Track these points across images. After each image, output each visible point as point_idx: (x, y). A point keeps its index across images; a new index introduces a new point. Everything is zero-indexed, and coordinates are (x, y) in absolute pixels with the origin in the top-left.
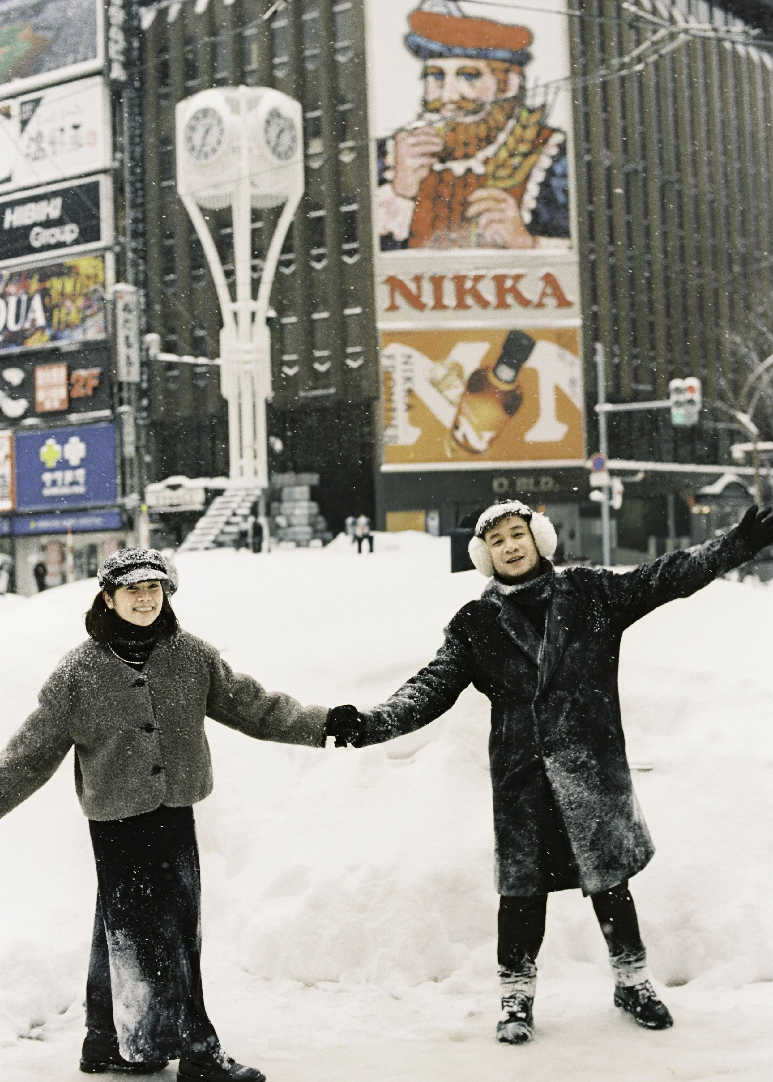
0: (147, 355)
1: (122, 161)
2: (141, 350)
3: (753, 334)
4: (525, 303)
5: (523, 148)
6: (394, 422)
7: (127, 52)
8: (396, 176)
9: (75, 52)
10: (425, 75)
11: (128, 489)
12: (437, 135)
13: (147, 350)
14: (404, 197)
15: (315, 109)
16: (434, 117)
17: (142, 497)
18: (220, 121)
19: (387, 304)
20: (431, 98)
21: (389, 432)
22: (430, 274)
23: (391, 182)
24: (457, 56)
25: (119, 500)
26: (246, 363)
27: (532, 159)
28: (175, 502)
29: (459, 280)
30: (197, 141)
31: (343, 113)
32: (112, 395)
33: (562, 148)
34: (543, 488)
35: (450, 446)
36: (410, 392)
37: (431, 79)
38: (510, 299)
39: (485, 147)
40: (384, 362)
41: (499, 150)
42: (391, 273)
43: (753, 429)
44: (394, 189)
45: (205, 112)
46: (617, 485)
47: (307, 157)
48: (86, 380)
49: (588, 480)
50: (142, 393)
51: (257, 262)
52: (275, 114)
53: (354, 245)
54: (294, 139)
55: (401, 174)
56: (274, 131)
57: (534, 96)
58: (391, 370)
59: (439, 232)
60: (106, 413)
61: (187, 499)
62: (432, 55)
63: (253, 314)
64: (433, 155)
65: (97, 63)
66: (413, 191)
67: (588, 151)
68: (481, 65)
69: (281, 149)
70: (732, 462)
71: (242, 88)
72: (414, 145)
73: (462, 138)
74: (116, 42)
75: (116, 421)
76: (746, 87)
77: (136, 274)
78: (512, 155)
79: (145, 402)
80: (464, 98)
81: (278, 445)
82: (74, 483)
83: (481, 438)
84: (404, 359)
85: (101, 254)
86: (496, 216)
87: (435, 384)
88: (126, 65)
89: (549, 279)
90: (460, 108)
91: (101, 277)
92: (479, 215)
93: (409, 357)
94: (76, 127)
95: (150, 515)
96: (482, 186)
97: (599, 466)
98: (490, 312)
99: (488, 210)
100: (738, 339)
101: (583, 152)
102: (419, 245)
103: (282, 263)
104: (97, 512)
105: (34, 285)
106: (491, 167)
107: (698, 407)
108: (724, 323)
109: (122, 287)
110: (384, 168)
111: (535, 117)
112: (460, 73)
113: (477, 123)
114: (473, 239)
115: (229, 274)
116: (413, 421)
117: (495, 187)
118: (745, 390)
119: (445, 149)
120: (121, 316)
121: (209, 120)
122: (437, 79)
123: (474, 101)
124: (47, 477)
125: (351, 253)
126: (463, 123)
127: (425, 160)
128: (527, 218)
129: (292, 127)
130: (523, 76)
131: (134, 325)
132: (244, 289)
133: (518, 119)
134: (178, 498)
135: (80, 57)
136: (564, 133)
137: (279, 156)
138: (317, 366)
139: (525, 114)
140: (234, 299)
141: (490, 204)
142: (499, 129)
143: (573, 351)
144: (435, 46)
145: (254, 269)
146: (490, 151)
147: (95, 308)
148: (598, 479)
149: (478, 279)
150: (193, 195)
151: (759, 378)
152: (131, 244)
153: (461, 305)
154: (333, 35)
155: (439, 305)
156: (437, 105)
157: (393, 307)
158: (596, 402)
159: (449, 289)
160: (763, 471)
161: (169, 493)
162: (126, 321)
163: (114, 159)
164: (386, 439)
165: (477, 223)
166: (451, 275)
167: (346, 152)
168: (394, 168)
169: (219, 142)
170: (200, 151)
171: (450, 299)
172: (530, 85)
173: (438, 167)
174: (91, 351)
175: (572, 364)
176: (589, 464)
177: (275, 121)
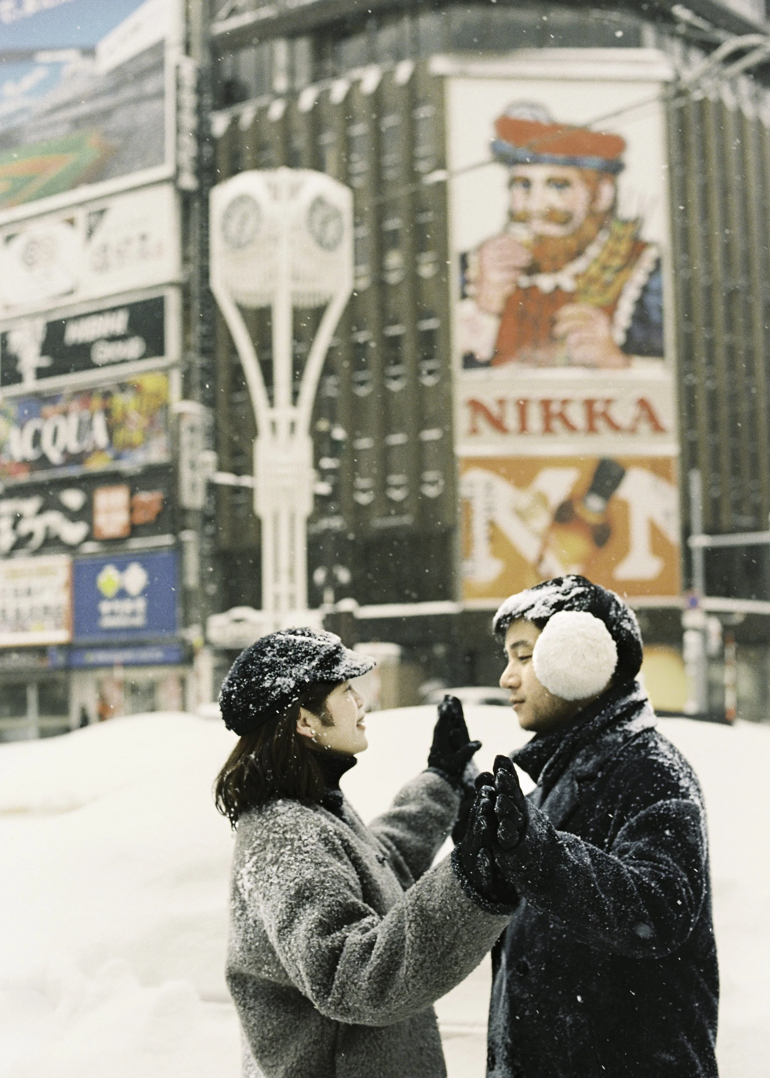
1: (190, 275)
4: (615, 427)
5: (616, 262)
6: (473, 554)
7: (198, 159)
8: (479, 292)
10: (511, 184)
11: (190, 619)
14: (488, 313)
16: (520, 228)
18: (258, 209)
19: (468, 428)
20: (517, 208)
21: (468, 566)
22: (515, 397)
23: (475, 298)
24: (546, 164)
25: (179, 633)
27: (625, 275)
29: (546, 404)
32: (174, 520)
33: (658, 263)
36: (492, 524)
37: (517, 189)
38: (600, 424)
39: (574, 261)
40: (464, 491)
41: (590, 264)
42: (474, 395)
44: (477, 305)
45: (242, 199)
46: (714, 626)
48: (148, 504)
49: (680, 620)
50: (207, 520)
53: (433, 364)
55: (485, 290)
56: (318, 219)
57: (628, 207)
58: (471, 500)
59: (525, 352)
60: (169, 539)
62: (518, 162)
63: (292, 425)
64: (519, 268)
65: (166, 170)
66: (498, 307)
67: (686, 267)
68: (570, 173)
69: (326, 239)
72: (499, 259)
73: (550, 252)
75: (179, 548)
77: (203, 392)
78: (604, 270)
79: (210, 529)
80: (553, 209)
82: (133, 614)
84: (485, 488)
85: (165, 372)
86: (586, 336)
87: (519, 514)
88: (197, 174)
89: (643, 404)
92: (568, 333)
93: (491, 484)
94: (144, 237)
96: (571, 303)
97: (694, 604)
98: (578, 437)
99: (577, 329)
101: (680, 266)
102: (502, 365)
105: (97, 403)
106: (583, 283)
109: (188, 404)
110: (465, 282)
111: (629, 231)
112: (550, 182)
113: (568, 235)
114: (562, 358)
116: (494, 553)
117: (587, 304)
119: (532, 261)
120: (185, 437)
121: (246, 209)
122: (523, 189)
123: (563, 211)
124: (105, 607)
126: (552, 235)
127: (511, 275)
128: (620, 337)
129: (339, 216)
130: (615, 187)
131: (198, 447)
133: (610, 232)
136: (660, 248)
137: (325, 248)
138: (392, 494)
139: (617, 226)
141: (579, 322)
142: (589, 241)
143: (668, 481)
146: (579, 265)
147: (159, 428)
148: (692, 619)
149: (566, 402)
152: (198, 361)
153: (548, 429)
155: (523, 428)
156: (524, 215)
157: (474, 431)
158: (692, 536)
159: (534, 412)
161: (233, 626)
162: (191, 441)
163: (183, 272)
164: (465, 573)
165: (565, 343)
166: (536, 399)
167: (426, 266)
168: (477, 282)
169: (256, 232)
171: (535, 423)
173: (524, 281)
174: (153, 473)
175: (666, 495)
176: (682, 603)
177: (319, 210)
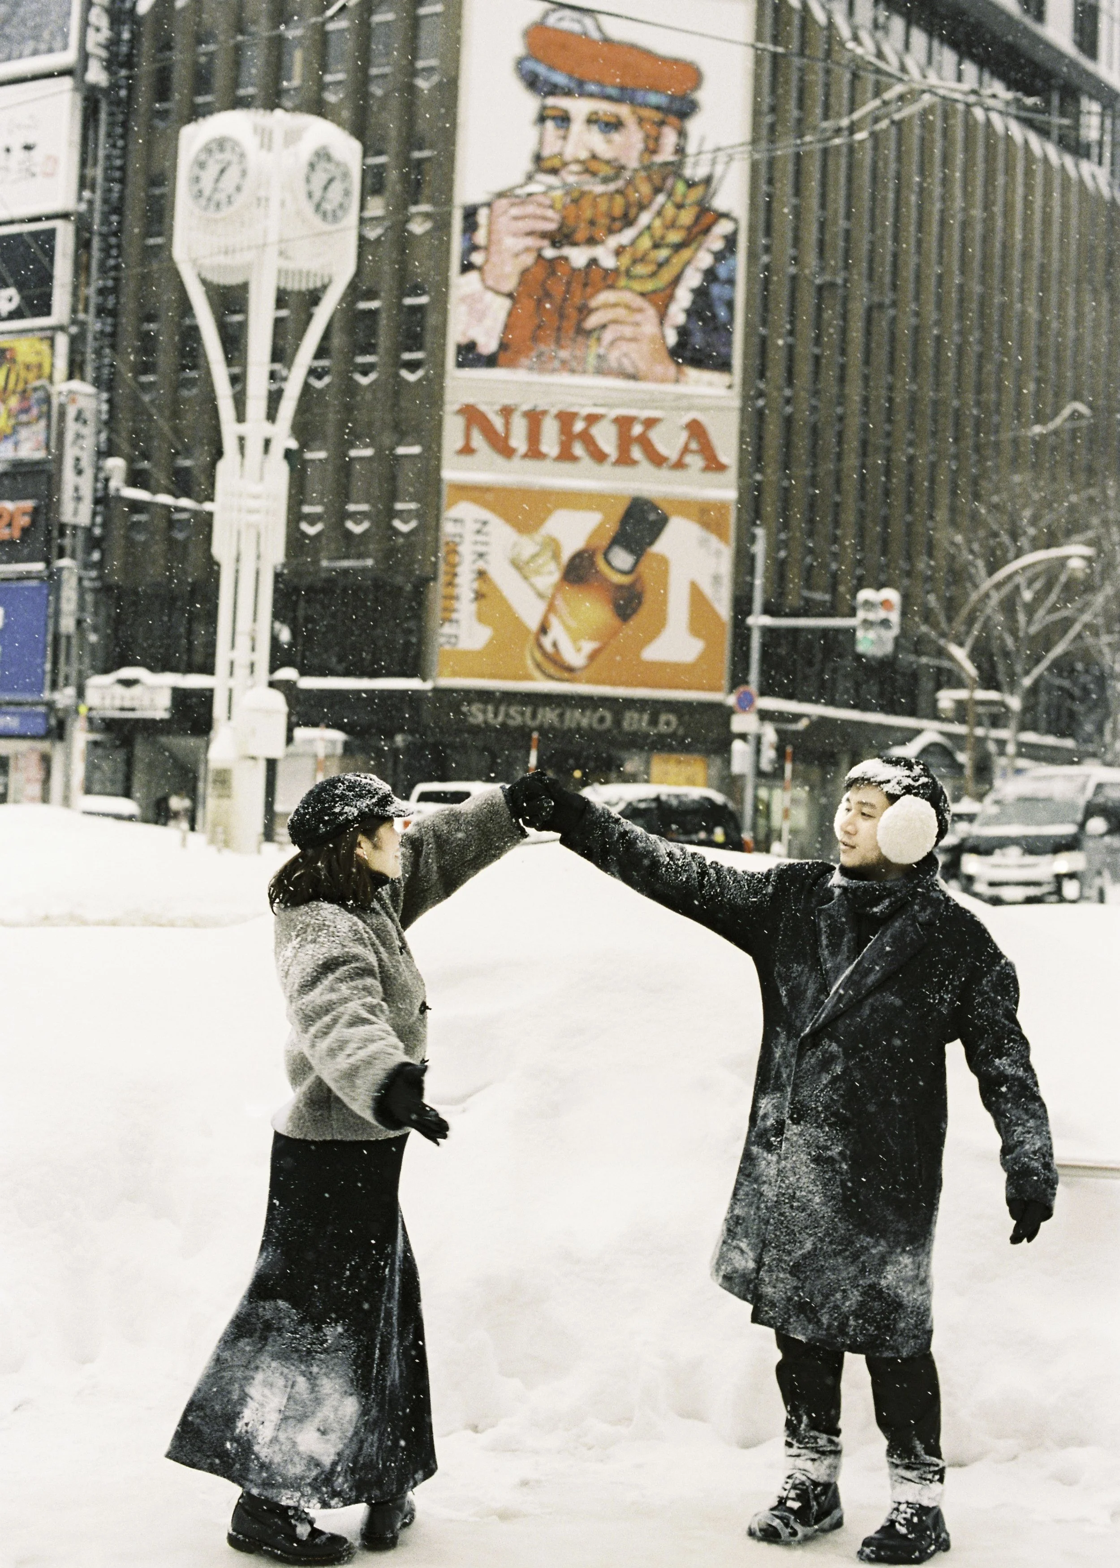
0: (106, 487)
1: (90, 203)
2: (96, 479)
3: (982, 533)
4: (657, 459)
5: (674, 237)
6: (455, 616)
7: (112, 44)
8: (487, 261)
9: (37, 38)
10: (542, 119)
11: (61, 680)
12: (552, 207)
13: (107, 480)
14: (497, 292)
15: (379, 153)
16: (551, 180)
17: (81, 693)
18: (242, 155)
19: (460, 444)
20: (546, 152)
21: (447, 629)
22: (526, 407)
23: (480, 269)
24: (591, 95)
25: (46, 695)
26: (250, 511)
27: (686, 254)
28: (127, 704)
29: (566, 419)
30: (207, 183)
31: (420, 162)
32: (48, 541)
33: (731, 241)
34: (663, 728)
35: (534, 659)
36: (481, 574)
37: (550, 125)
38: (636, 453)
39: (620, 230)
40: (448, 528)
41: (640, 234)
42: (471, 400)
43: (970, 669)
44: (483, 280)
45: (221, 144)
46: (770, 734)
47: (362, 221)
48: (12, 517)
49: (727, 723)
50: (93, 543)
51: (277, 366)
52: (323, 155)
53: (418, 355)
54: (347, 193)
55: (494, 259)
56: (319, 178)
57: (696, 164)
58: (457, 540)
59: (542, 347)
60: (38, 567)
61: (146, 702)
62: (554, 90)
63: (267, 443)
64: (544, 235)
65: (68, 57)
66: (510, 285)
67: (767, 249)
68: (624, 111)
69: (327, 207)
70: (935, 714)
71: (279, 112)
72: (516, 218)
73: (588, 214)
74: (98, 30)
75: (53, 580)
76: (1001, 180)
77: (98, 369)
78: (656, 246)
79: (96, 556)
80: (594, 157)
81: (285, 635)
83: (579, 650)
84: (478, 526)
85: (49, 336)
86: (628, 331)
87: (516, 564)
88: (110, 65)
89: (696, 429)
90: (587, 171)
91: (46, 370)
92: (604, 327)
93: (485, 523)
94: (28, 148)
95: (90, 720)
96: (611, 287)
97: (745, 703)
98: (606, 468)
99: (615, 322)
100: (959, 538)
101: (760, 250)
102: (512, 364)
103: (313, 372)
104: (12, 709)
106: (625, 260)
107: (895, 631)
108: (942, 515)
109: (76, 385)
110: (471, 248)
111: (695, 194)
112: (592, 120)
113: (611, 196)
114: (592, 361)
115: (238, 380)
116: (481, 617)
117: (630, 289)
118: (964, 612)
119: (560, 229)
120: (71, 427)
121: (227, 156)
122: (558, 127)
123: (608, 162)
125: (413, 366)
126: (590, 192)
127: (531, 242)
128: (672, 338)
129: (346, 175)
130: (682, 134)
131: (89, 443)
132: (256, 404)
133: (670, 195)
134: (132, 699)
135: (43, 46)
136: (735, 221)
137: (325, 215)
138: (350, 525)
139: (680, 188)
140: (241, 417)
141: (620, 313)
142: (642, 207)
143: (722, 535)
144: (560, 79)
145: (273, 376)
146: (626, 236)
147: (35, 411)
148: (743, 722)
149: (592, 419)
150: (194, 262)
151: (987, 596)
152: (95, 325)
153: (566, 456)
154: (412, 48)
155: (534, 453)
156: (556, 163)
157: (467, 450)
158: (749, 613)
159: (550, 430)
160: (980, 732)
161: (120, 690)
162: (79, 436)
163: (80, 199)
164: (442, 640)
165: (599, 339)
166: (554, 411)
167: (419, 220)
168: (486, 248)
169: (238, 189)
170: (209, 199)
171: (550, 444)
172: (691, 148)
173: (549, 253)
174: (24, 474)
175: (718, 553)
176: (731, 700)
177: (322, 165)
